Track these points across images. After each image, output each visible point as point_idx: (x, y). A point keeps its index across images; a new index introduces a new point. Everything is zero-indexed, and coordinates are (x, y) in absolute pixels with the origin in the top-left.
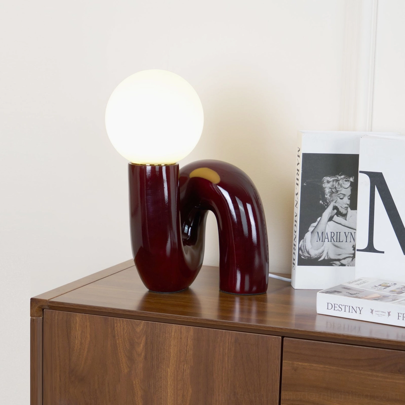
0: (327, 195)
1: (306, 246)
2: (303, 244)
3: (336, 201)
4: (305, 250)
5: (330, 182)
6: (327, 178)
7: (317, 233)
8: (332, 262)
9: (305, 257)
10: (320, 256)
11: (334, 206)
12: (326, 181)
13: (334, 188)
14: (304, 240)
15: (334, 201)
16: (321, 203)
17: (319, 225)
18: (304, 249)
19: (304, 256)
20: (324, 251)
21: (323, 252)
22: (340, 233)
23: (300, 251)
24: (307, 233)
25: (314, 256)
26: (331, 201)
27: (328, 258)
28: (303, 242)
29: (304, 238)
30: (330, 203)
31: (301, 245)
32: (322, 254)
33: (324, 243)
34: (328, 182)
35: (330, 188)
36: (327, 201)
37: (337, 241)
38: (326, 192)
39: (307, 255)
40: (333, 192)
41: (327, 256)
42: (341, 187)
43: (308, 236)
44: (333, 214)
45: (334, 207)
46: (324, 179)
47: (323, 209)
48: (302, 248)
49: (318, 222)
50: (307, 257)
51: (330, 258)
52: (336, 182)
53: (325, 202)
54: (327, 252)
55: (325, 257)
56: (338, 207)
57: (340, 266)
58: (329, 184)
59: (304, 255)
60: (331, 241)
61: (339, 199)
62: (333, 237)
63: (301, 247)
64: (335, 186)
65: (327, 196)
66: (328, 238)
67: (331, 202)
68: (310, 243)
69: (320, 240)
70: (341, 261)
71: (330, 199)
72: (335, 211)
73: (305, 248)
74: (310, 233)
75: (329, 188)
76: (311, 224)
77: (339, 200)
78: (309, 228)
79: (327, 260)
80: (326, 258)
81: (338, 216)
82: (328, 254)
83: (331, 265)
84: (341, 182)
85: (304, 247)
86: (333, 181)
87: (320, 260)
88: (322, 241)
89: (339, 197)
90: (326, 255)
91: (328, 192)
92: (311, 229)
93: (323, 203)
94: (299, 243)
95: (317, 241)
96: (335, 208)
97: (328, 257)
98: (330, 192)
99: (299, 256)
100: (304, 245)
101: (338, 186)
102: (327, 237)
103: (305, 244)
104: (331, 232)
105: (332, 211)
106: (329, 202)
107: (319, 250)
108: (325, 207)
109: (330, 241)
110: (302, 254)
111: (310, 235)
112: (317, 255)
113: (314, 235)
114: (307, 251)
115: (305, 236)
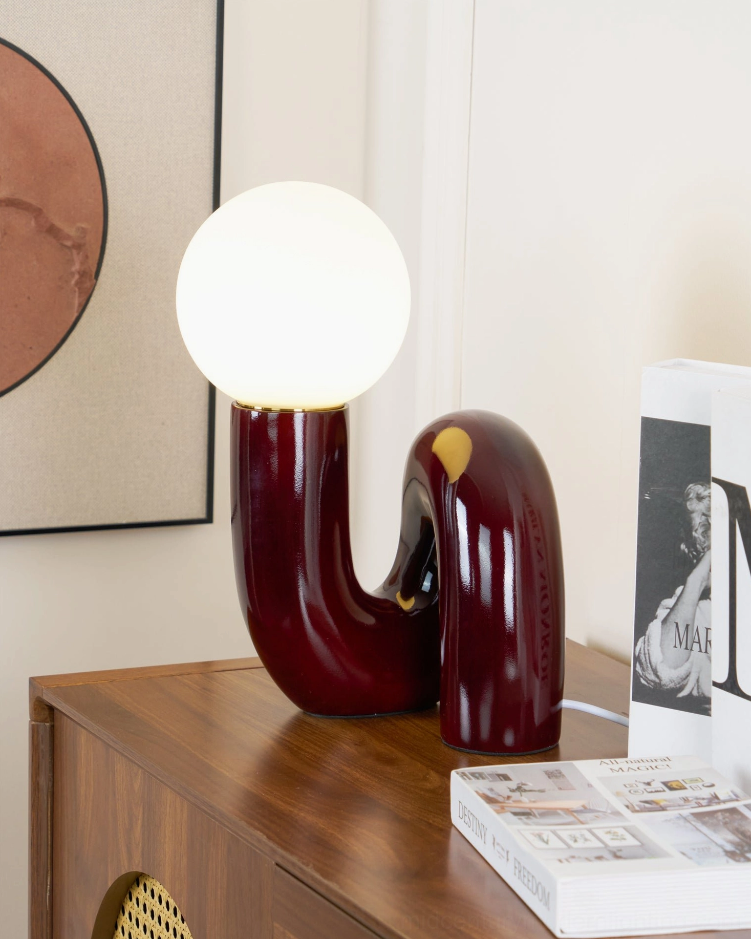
0: (698, 532)
1: (651, 654)
2: (644, 649)
4: (649, 665)
5: (702, 498)
6: (696, 486)
7: (675, 624)
8: (705, 704)
9: (647, 682)
10: (681, 684)
12: (695, 495)
14: (646, 639)
16: (684, 551)
17: (680, 607)
18: (646, 660)
19: (646, 679)
20: (690, 673)
21: (688, 676)
23: (638, 665)
24: (652, 621)
25: (668, 683)
26: (705, 547)
27: (700, 693)
28: (644, 644)
29: (646, 632)
30: (704, 552)
31: (640, 650)
32: (687, 680)
33: (690, 654)
34: (699, 498)
36: (698, 546)
38: (693, 522)
39: (652, 677)
40: (709, 524)
41: (698, 689)
43: (655, 627)
46: (690, 488)
48: (641, 658)
49: (676, 598)
50: (652, 684)
51: (703, 694)
53: (693, 548)
54: (697, 678)
55: (693, 689)
58: (701, 503)
59: (647, 676)
60: (706, 652)
62: (710, 642)
63: (639, 656)
65: (698, 534)
66: (699, 643)
67: (706, 550)
68: (659, 649)
69: (681, 643)
73: (647, 658)
74: (660, 624)
75: (701, 514)
76: (661, 601)
78: (656, 610)
79: (696, 697)
80: (695, 693)
82: (699, 684)
85: (647, 656)
86: (709, 496)
87: (681, 695)
88: (686, 648)
90: (695, 685)
91: (700, 523)
92: (662, 613)
93: (689, 552)
94: (635, 645)
95: (675, 647)
97: (700, 691)
98: (703, 525)
99: (636, 676)
100: (647, 652)
102: (697, 640)
103: (648, 650)
104: (707, 629)
105: (709, 574)
106: (702, 551)
107: (679, 669)
108: (693, 561)
109: (704, 649)
110: (643, 674)
111: (660, 629)
112: (674, 681)
113: (669, 630)
114: (651, 666)
115: (649, 629)
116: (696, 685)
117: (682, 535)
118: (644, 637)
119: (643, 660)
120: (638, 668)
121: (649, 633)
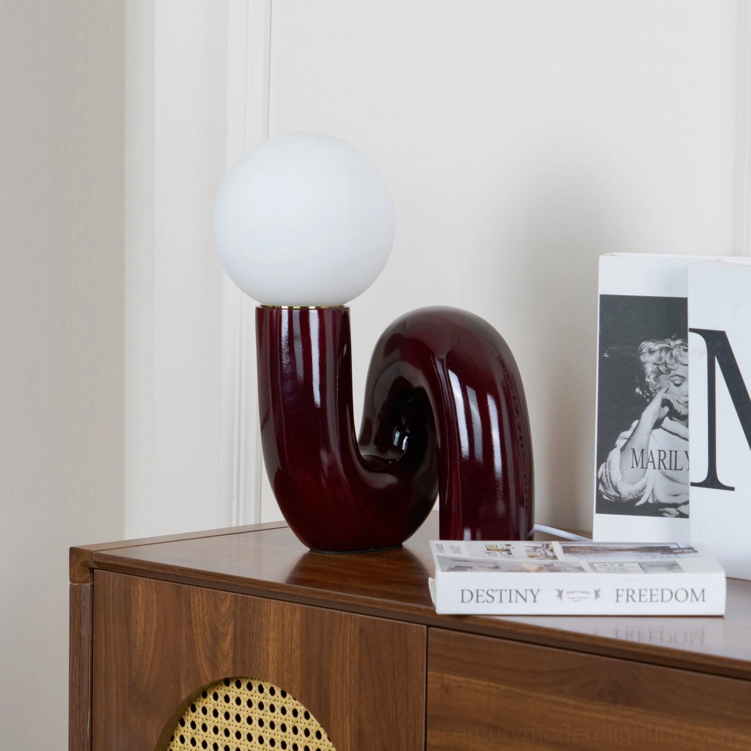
0: (650, 377)
1: (612, 475)
2: (606, 472)
3: (667, 390)
4: (610, 484)
5: (654, 352)
6: (648, 343)
7: (632, 451)
8: (661, 508)
9: (609, 497)
10: (639, 495)
11: (664, 398)
12: (647, 350)
13: (663, 364)
14: (607, 465)
15: (664, 390)
16: (639, 393)
17: (636, 436)
18: (607, 481)
19: (608, 495)
20: (646, 486)
21: (644, 489)
22: (676, 452)
23: (600, 485)
24: (612, 450)
25: (627, 496)
26: (657, 389)
27: (655, 501)
28: (606, 468)
29: (607, 459)
30: (656, 393)
31: (602, 474)
32: (643, 492)
33: (646, 471)
34: (651, 352)
35: (655, 364)
36: (651, 388)
37: (670, 469)
38: (646, 371)
39: (613, 493)
40: (660, 370)
41: (653, 497)
42: (676, 362)
43: (614, 455)
44: (662, 415)
45: (663, 400)
46: (643, 345)
47: (643, 404)
48: (603, 480)
49: (632, 430)
50: (614, 498)
51: (657, 501)
52: (667, 353)
53: (646, 390)
54: (652, 489)
55: (648, 499)
56: (672, 401)
57: (677, 517)
58: (652, 356)
59: (608, 492)
60: (659, 468)
61: (672, 384)
62: (662, 460)
63: (601, 478)
64: (664, 359)
65: (650, 380)
66: (653, 462)
67: (657, 390)
68: (619, 471)
69: (637, 464)
70: (679, 508)
71: (656, 385)
72: (666, 409)
73: (609, 479)
74: (619, 451)
75: (652, 364)
76: (620, 433)
77: (673, 387)
78: (615, 441)
79: (652, 504)
80: (651, 501)
81: (671, 419)
82: (654, 493)
83: (660, 514)
84: (675, 352)
85: (608, 477)
86: (659, 350)
87: (638, 504)
88: (642, 467)
89: (673, 381)
90: (650, 495)
91: (652, 371)
92: (620, 443)
93: (643, 394)
94: (598, 470)
95: (633, 467)
96: (666, 403)
97: (655, 499)
98: (655, 372)
100: (608, 474)
101: (669, 361)
102: (651, 460)
103: (609, 473)
104: (660, 451)
105: (660, 409)
106: (654, 391)
107: (636, 484)
108: (646, 400)
109: (657, 467)
110: (605, 491)
111: (619, 455)
112: (632, 494)
113: (627, 455)
114: (612, 485)
115: (609, 456)
116: (652, 495)
117: (637, 381)
118: (605, 463)
119: (605, 481)
120: (601, 488)
121: (610, 460)
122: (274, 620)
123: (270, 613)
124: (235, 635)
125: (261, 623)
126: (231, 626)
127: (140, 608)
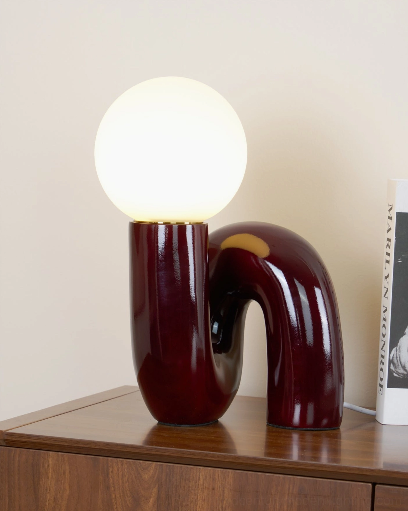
1: (401, 357)
2: (396, 355)
4: (399, 364)
9: (398, 375)
14: (398, 348)
18: (397, 361)
19: (397, 373)
23: (392, 365)
24: (402, 337)
28: (396, 351)
29: (397, 344)
31: (393, 356)
39: (401, 371)
43: (404, 341)
48: (394, 360)
50: (402, 375)
59: (398, 371)
63: (392, 359)
68: (407, 353)
73: (398, 360)
78: (405, 330)
85: (398, 359)
94: (390, 353)
99: (390, 372)
100: (398, 356)
103: (399, 355)
110: (395, 370)
114: (401, 365)
115: (400, 342)
118: (396, 347)
119: (396, 362)
120: (392, 367)
121: (400, 345)
122: (203, 484)
123: (199, 478)
124: (159, 497)
125: (189, 487)
126: (155, 491)
127: (50, 478)
